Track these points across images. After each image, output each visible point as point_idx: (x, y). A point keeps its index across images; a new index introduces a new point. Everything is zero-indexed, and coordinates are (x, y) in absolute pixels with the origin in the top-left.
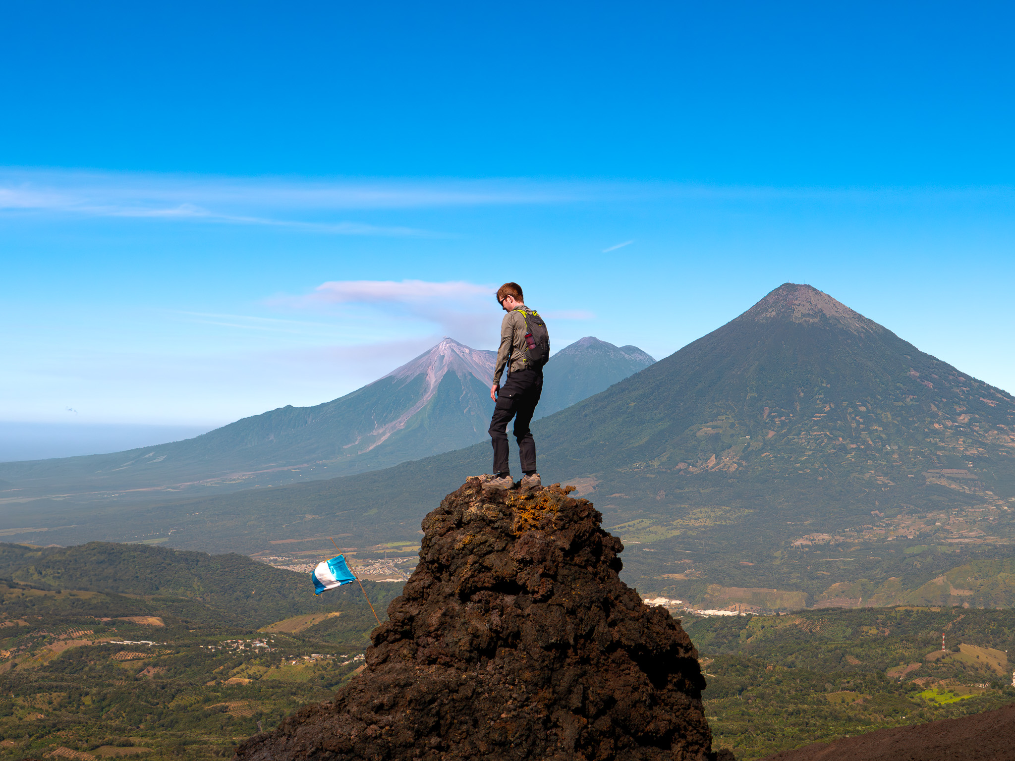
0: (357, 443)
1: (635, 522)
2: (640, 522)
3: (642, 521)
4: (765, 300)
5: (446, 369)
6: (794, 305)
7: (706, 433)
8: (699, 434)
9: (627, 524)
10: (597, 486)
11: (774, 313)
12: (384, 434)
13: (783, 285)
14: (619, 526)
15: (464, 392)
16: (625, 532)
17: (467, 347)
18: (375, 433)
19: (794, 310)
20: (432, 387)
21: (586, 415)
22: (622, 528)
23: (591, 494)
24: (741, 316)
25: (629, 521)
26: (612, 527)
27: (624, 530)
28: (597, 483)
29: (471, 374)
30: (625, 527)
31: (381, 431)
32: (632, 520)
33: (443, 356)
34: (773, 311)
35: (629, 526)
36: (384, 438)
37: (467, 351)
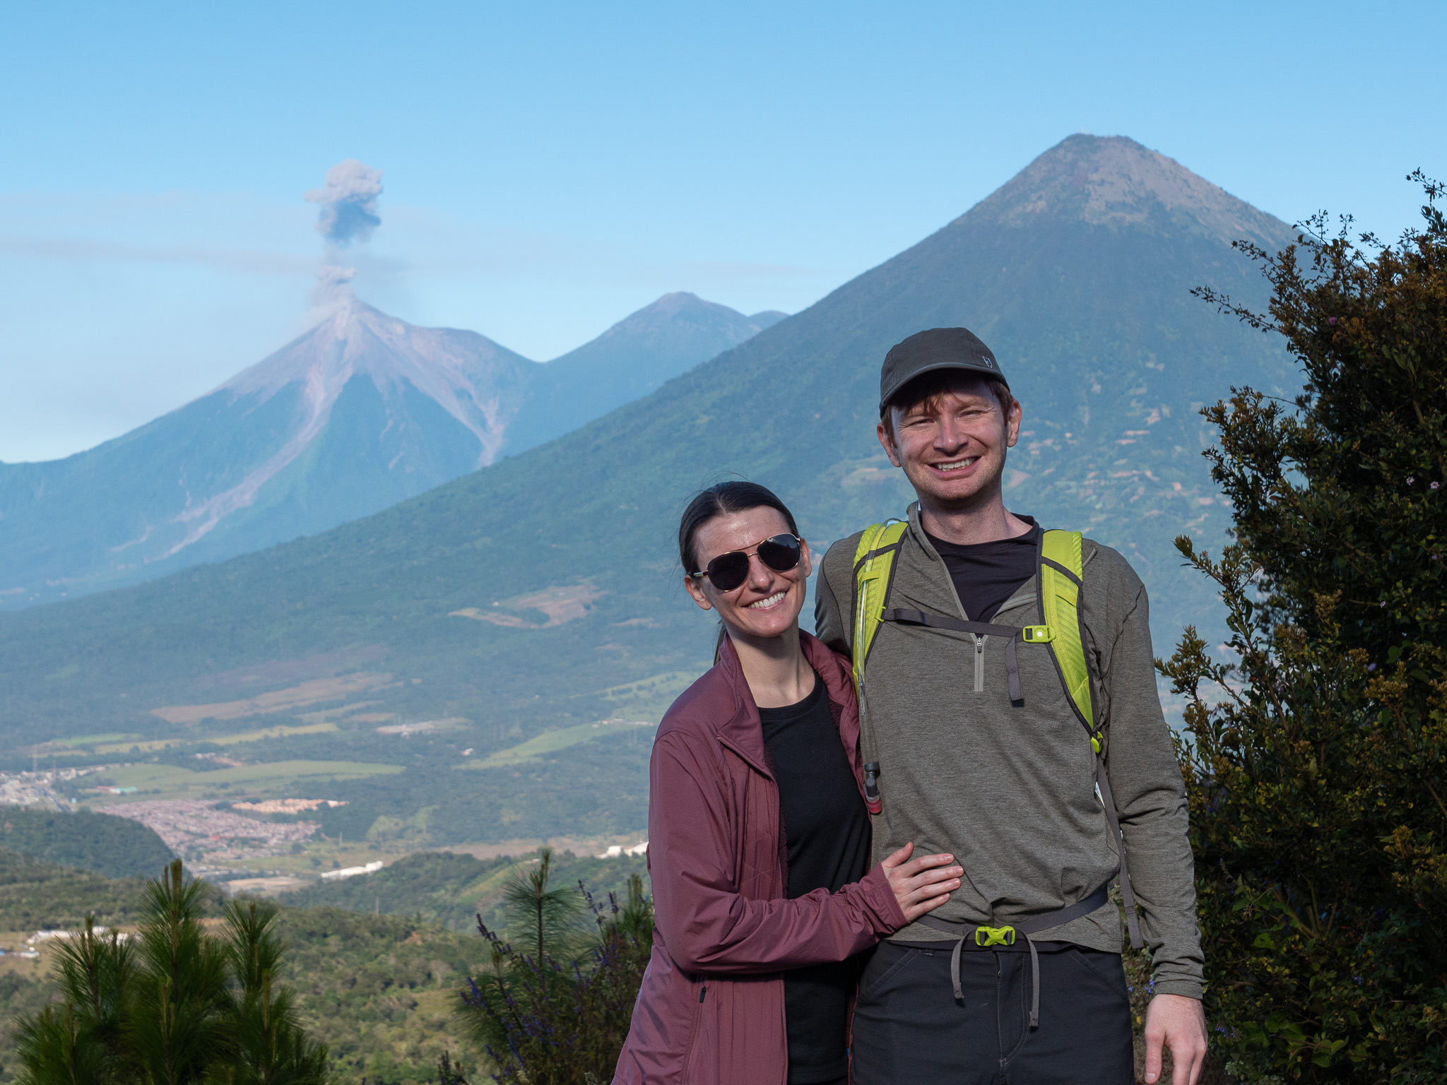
0: (143, 539)
1: (657, 679)
2: (668, 679)
3: (674, 677)
4: (1024, 174)
5: (349, 372)
6: (1090, 183)
7: (863, 480)
8: (850, 482)
9: (634, 685)
10: (595, 603)
11: (1042, 204)
12: (206, 517)
13: (1069, 139)
14: (615, 688)
15: (390, 423)
16: (625, 703)
17: (399, 321)
18: (185, 517)
19: (1089, 195)
20: (317, 412)
21: (598, 448)
22: (622, 692)
23: (577, 620)
24: (970, 214)
25: (642, 678)
26: (598, 692)
27: (624, 697)
28: (596, 596)
29: (406, 381)
30: (630, 690)
31: (198, 512)
32: (652, 675)
33: (343, 343)
34: (1040, 198)
35: (640, 688)
36: (203, 530)
37: (399, 329)
